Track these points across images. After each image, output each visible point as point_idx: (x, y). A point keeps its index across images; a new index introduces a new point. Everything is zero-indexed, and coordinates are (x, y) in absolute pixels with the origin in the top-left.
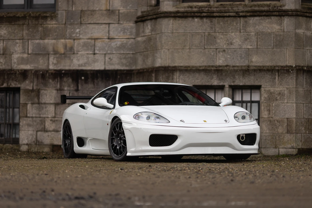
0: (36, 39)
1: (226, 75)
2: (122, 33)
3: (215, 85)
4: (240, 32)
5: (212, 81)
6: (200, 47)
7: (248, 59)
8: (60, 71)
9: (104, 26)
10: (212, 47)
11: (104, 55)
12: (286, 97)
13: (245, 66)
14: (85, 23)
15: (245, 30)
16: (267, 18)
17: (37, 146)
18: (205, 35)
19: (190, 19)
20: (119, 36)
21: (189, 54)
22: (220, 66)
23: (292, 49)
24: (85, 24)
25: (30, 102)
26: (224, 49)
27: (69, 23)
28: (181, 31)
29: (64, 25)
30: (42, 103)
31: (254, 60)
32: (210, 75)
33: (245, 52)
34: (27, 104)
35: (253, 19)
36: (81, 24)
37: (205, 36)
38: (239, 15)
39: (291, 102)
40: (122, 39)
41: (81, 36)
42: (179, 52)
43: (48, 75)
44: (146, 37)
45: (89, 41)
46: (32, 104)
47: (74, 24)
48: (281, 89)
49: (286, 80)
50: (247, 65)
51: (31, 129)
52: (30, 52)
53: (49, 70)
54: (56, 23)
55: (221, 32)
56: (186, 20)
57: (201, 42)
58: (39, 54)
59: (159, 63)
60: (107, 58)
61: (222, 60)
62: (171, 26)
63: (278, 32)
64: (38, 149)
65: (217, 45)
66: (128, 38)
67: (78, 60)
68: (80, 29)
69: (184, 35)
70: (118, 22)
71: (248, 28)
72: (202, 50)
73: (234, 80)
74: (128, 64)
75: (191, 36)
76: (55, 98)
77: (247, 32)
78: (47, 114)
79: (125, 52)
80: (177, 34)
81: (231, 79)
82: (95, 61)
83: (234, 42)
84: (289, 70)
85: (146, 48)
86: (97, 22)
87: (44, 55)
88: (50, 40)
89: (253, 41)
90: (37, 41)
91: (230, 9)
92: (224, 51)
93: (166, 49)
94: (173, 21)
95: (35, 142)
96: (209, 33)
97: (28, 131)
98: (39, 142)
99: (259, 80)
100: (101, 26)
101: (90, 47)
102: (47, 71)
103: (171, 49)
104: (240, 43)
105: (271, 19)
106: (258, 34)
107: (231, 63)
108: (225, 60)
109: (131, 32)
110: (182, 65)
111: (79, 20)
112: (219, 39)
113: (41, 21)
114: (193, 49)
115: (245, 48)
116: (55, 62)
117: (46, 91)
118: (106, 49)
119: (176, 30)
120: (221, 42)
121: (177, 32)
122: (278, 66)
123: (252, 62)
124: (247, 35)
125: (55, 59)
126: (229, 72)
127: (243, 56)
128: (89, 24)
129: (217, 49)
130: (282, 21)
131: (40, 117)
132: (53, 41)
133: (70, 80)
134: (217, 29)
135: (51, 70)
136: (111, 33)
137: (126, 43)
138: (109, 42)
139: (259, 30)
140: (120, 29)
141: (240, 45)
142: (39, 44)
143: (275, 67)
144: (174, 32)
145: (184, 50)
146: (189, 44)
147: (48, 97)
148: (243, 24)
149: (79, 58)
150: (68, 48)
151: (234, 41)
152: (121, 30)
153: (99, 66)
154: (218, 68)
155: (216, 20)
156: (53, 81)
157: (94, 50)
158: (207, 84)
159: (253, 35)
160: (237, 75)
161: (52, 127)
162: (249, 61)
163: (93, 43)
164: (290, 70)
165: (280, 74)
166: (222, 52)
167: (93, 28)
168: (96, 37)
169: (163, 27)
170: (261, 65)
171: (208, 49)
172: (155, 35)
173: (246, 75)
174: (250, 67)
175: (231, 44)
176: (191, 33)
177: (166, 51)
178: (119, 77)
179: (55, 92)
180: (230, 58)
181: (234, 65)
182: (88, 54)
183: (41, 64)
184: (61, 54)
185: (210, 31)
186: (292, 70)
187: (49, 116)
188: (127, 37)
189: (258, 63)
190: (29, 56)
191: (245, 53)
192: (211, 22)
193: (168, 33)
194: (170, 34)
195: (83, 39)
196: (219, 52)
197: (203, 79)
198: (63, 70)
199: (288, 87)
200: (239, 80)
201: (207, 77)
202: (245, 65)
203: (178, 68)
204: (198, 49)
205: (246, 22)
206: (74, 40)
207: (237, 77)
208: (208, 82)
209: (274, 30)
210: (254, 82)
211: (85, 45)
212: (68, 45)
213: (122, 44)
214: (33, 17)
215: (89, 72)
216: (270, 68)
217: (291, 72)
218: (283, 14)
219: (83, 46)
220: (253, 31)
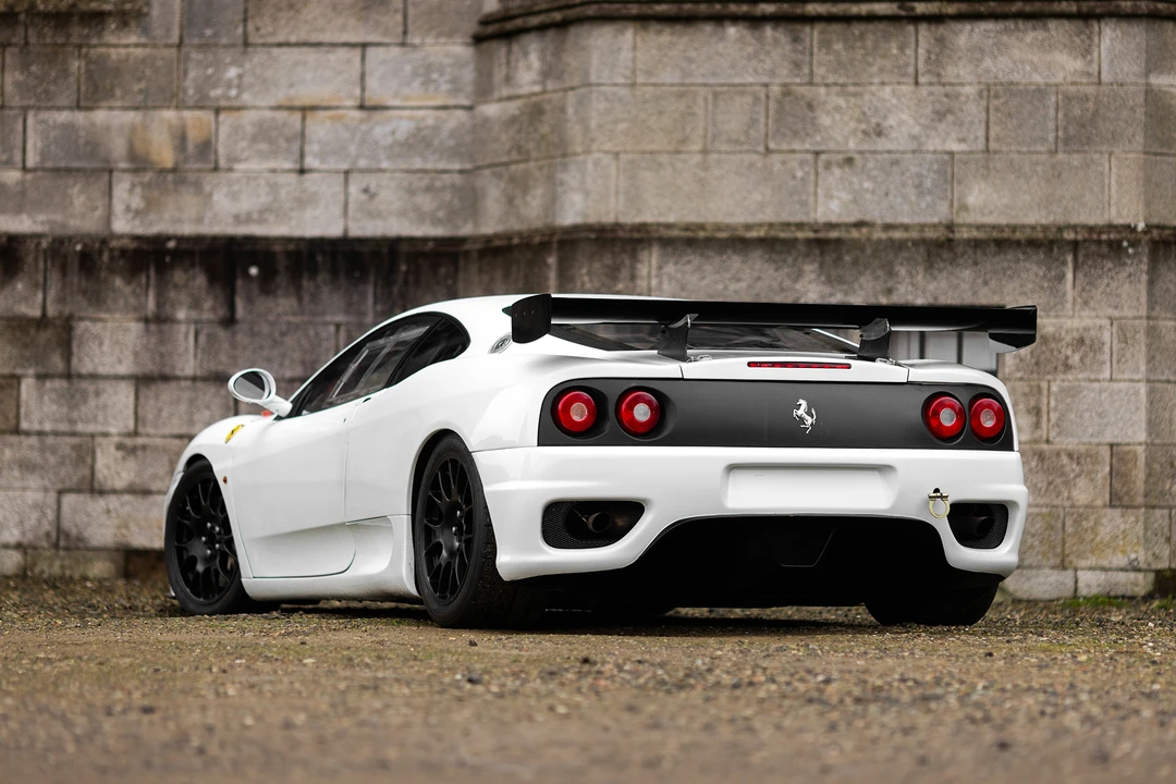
0: (59, 109)
1: (855, 262)
2: (416, 84)
3: (811, 302)
4: (917, 83)
5: (798, 286)
6: (746, 147)
7: (949, 194)
8: (159, 241)
9: (342, 53)
10: (796, 146)
11: (342, 175)
12: (1106, 357)
13: (935, 226)
14: (261, 41)
15: (939, 75)
16: (1029, 24)
17: (62, 553)
18: (771, 95)
19: (708, 28)
20: (407, 98)
21: (702, 174)
22: (830, 226)
23: (1131, 156)
24: (264, 45)
25: (31, 371)
26: (850, 155)
27: (196, 41)
28: (669, 76)
29: (174, 51)
30: (80, 376)
31: (972, 200)
32: (790, 260)
33: (935, 167)
34: (18, 379)
35: (972, 30)
36: (246, 44)
37: (768, 97)
38: (912, 13)
39: (1126, 377)
40: (419, 108)
41: (247, 97)
42: (660, 165)
43: (105, 257)
44: (519, 103)
45: (282, 115)
46: (42, 377)
47: (216, 45)
48: (1087, 322)
49: (1108, 285)
50: (944, 222)
51: (34, 481)
52: (30, 163)
53: (113, 236)
54: (143, 40)
55: (836, 84)
56: (691, 30)
57: (753, 122)
58: (68, 170)
59: (573, 211)
60: (354, 189)
61: (840, 198)
62: (626, 55)
63: (1073, 83)
64: (62, 567)
65: (818, 138)
66: (445, 108)
67: (234, 196)
68: (241, 66)
69: (681, 95)
70: (400, 40)
71: (949, 68)
72: (755, 157)
73: (890, 284)
74: (441, 214)
75: (710, 97)
76: (136, 354)
77: (944, 85)
78: (100, 418)
79: (429, 166)
80: (651, 89)
81: (877, 278)
82: (303, 201)
83: (891, 127)
84: (1119, 243)
85: (519, 149)
86: (315, 38)
87: (88, 174)
88: (116, 113)
89: (972, 123)
90: (63, 117)
92: (849, 161)
93: (607, 152)
94: (635, 35)
95: (54, 535)
96: (785, 85)
97: (24, 489)
98: (67, 536)
99: (993, 283)
100: (332, 57)
101: (283, 144)
102: (104, 241)
103: (626, 152)
104: (916, 130)
105: (1047, 30)
106: (992, 93)
107: (877, 212)
108: (855, 201)
109: (454, 81)
110: (671, 219)
111: (240, 30)
112: (828, 113)
113: (77, 32)
114: (719, 152)
115: (935, 152)
116: (137, 202)
117: (99, 326)
118: (352, 149)
119: (649, 73)
120: (837, 125)
121: (654, 80)
122: (1074, 228)
123: (964, 208)
124: (947, 95)
125: (138, 190)
126: (869, 251)
127: (928, 183)
128: (280, 45)
129: (817, 153)
130: (1090, 38)
131: (74, 434)
132: (131, 117)
133: (201, 280)
134: (820, 71)
135: (121, 237)
136: (371, 83)
137: (436, 129)
138: (362, 121)
139: (996, 77)
140: (408, 68)
141: (914, 138)
142: (69, 128)
143: (1060, 229)
144: (640, 80)
145: (682, 156)
146: (701, 132)
147: (105, 348)
148: (928, 52)
149: (236, 188)
150: (191, 147)
151: (892, 121)
152: (415, 74)
153: (321, 222)
154: (821, 235)
155: (816, 33)
156: (129, 283)
157: (302, 156)
158: (778, 299)
159: (968, 97)
160: (902, 264)
161: (124, 475)
162: (952, 205)
163: (298, 125)
164: (1125, 244)
165: (1081, 259)
166: (840, 166)
167: (296, 64)
168: (308, 102)
169: (595, 60)
170: (1003, 221)
171: (782, 152)
172: (561, 94)
173: (942, 265)
174: (956, 229)
175: (879, 134)
176: (712, 86)
177: (607, 159)
178: (403, 268)
179: (135, 328)
180: (873, 192)
181: (889, 220)
182: (274, 171)
183: (78, 214)
184: (162, 171)
185: (789, 80)
186: (1132, 244)
187: (113, 430)
188: (439, 102)
189: (991, 213)
190: (29, 176)
191: (935, 172)
192: (796, 40)
193: (615, 85)
194: (624, 92)
195: (258, 108)
196: (828, 165)
197: (759, 278)
198: (169, 238)
199: (1116, 314)
200: (913, 285)
201: (777, 269)
202: (935, 220)
203: (657, 231)
204: (741, 152)
205: (941, 41)
206: (218, 111)
207: (902, 271)
208: (783, 290)
209: (1059, 79)
210: (975, 293)
211: (264, 134)
212: (194, 136)
213: (419, 129)
214: (46, 16)
215: (278, 248)
216: (1040, 235)
217: (1130, 251)
218: (1098, 11)
219: (254, 139)
220: (969, 78)
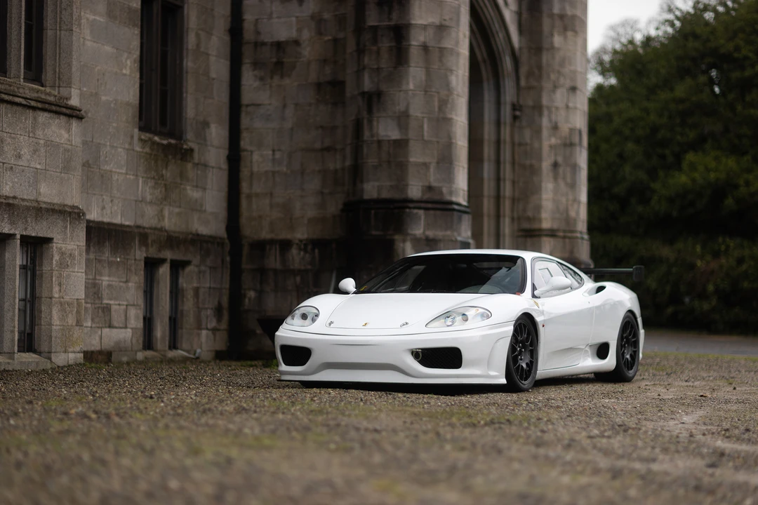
4: (29, 136)
7: (36, 187)
12: (76, 262)
13: (33, 201)
15: (34, 134)
16: (57, 116)
22: (7, 197)
23: (79, 177)
26: (11, 165)
31: (42, 190)
33: (33, 174)
35: (43, 115)
39: (81, 270)
48: (72, 247)
49: (77, 231)
50: (35, 199)
55: (9, 132)
61: (9, 185)
63: (66, 144)
65: (4, 156)
71: (37, 131)
73: (26, 226)
77: (36, 138)
81: (23, 223)
83: (22, 155)
89: (42, 156)
91: (16, 89)
92: (12, 168)
99: (51, 228)
104: (29, 157)
106: (47, 144)
107: (19, 193)
108: (13, 187)
112: (6, 145)
115: (33, 168)
120: (9, 152)
123: (40, 194)
124: (36, 143)
127: (31, 181)
129: (4, 163)
130: (70, 125)
134: (5, 126)
139: (48, 137)
141: (28, 161)
143: (64, 206)
148: (32, 123)
151: (22, 153)
155: (4, 108)
159: (41, 145)
160: (29, 217)
162: (37, 192)
164: (81, 214)
165: (71, 220)
166: (9, 170)
170: (49, 201)
173: (39, 219)
174: (39, 203)
175: (19, 157)
180: (17, 183)
181: (22, 197)
189: (46, 196)
191: (33, 177)
196: (6, 170)
199: (79, 244)
200: (32, 227)
202: (33, 198)
205: (35, 118)
207: (29, 219)
210: (47, 232)
216: (60, 208)
217: (82, 217)
220: (42, 137)
